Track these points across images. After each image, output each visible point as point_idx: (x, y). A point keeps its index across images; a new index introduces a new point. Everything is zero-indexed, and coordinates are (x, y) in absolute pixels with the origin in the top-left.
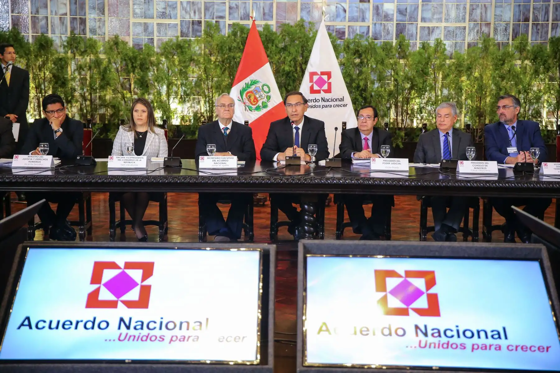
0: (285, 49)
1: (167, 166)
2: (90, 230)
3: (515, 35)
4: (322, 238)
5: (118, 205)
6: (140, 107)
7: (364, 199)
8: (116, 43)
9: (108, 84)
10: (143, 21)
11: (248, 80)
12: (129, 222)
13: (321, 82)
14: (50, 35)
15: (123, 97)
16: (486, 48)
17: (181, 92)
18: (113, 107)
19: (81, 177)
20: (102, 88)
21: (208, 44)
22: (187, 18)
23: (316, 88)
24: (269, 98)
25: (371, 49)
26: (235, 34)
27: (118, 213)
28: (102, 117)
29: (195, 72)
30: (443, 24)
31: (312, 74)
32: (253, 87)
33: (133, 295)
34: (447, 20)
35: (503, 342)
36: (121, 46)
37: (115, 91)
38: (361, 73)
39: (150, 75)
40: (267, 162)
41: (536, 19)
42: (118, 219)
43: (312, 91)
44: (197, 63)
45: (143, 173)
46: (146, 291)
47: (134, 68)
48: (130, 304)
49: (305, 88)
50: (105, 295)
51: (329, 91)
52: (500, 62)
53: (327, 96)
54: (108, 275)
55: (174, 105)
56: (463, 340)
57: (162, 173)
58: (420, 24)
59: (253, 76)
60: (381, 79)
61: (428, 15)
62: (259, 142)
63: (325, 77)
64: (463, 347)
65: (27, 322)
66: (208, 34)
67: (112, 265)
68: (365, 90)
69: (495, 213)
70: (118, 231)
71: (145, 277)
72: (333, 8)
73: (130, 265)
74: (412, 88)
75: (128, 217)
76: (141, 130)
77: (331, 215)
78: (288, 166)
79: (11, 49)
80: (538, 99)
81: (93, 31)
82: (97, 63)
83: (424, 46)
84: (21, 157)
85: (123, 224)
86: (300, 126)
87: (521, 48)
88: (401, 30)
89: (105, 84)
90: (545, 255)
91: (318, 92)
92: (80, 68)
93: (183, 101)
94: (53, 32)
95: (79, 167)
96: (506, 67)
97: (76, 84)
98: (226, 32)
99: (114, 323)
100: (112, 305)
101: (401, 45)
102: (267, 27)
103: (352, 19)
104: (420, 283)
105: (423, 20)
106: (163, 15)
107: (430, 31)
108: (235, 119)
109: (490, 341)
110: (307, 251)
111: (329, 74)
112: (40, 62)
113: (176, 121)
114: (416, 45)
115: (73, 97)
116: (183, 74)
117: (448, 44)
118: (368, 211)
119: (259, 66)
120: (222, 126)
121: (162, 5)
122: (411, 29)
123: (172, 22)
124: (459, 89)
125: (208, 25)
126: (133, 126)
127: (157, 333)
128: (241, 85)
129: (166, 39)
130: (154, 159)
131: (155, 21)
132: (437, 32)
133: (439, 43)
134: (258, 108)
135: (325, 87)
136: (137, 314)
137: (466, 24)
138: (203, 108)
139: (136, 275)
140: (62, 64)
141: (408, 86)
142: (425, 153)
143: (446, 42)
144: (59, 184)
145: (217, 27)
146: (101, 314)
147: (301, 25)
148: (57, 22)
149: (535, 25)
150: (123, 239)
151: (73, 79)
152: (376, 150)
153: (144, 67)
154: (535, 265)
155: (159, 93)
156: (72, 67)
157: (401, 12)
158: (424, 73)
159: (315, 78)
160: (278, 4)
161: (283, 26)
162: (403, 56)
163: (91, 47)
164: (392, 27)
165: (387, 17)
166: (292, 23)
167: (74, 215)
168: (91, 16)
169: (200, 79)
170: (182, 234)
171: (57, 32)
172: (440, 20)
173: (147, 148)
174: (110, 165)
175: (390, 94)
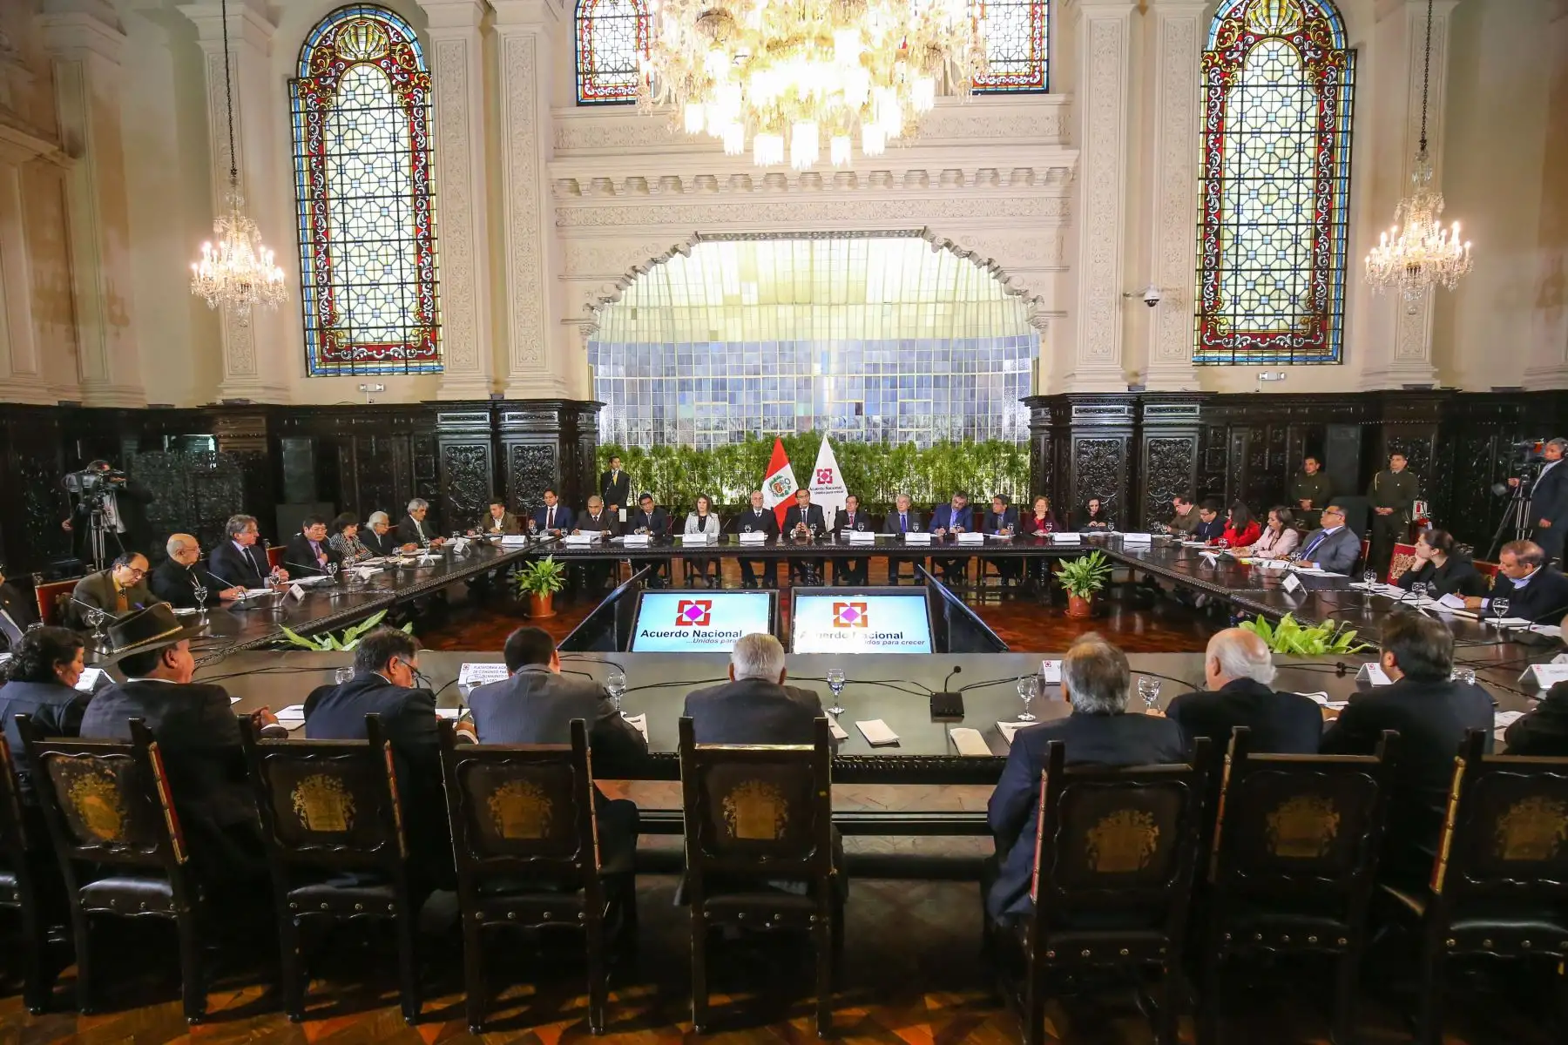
0: (802, 450)
1: (720, 540)
2: (671, 582)
3: (966, 436)
4: (823, 585)
5: (688, 564)
6: (702, 500)
7: (851, 559)
8: (685, 449)
9: (680, 477)
10: (704, 432)
11: (775, 476)
12: (697, 576)
13: (825, 476)
14: (640, 445)
15: (690, 486)
16: (944, 448)
17: (730, 480)
18: (684, 494)
19: (666, 549)
20: (676, 480)
21: (749, 448)
22: (734, 429)
23: (822, 480)
24: (789, 487)
25: (862, 450)
26: (767, 441)
27: (689, 569)
28: (676, 500)
29: (739, 469)
30: (915, 430)
31: (819, 471)
32: (778, 481)
33: (701, 618)
34: (917, 427)
35: (900, 640)
36: (688, 452)
37: (686, 483)
38: (856, 466)
39: (709, 471)
40: (786, 536)
41: (979, 425)
42: (689, 573)
43: (819, 482)
44: (741, 461)
45: (705, 545)
46: (707, 616)
47: (697, 466)
48: (699, 623)
49: (813, 483)
50: (686, 618)
51: (830, 482)
52: (954, 457)
53: (829, 485)
54: (687, 608)
55: (725, 490)
56: (879, 639)
57: (717, 545)
58: (899, 430)
59: (778, 474)
60: (871, 469)
61: (904, 423)
62: (781, 520)
63: (828, 473)
64: (878, 643)
65: (645, 633)
66: (748, 441)
67: (689, 603)
68: (859, 478)
69: (936, 566)
70: (690, 582)
71: (707, 609)
72: (837, 419)
73: (698, 602)
74: (892, 476)
75: (696, 571)
76: (703, 515)
77: (828, 567)
78: (798, 538)
79: (617, 460)
80: (981, 482)
81: (669, 440)
82: (672, 463)
83: (901, 447)
84: (629, 536)
85: (693, 576)
86: (806, 510)
87: (969, 446)
88: (885, 434)
89: (678, 477)
90: (927, 593)
91: (823, 483)
92: (661, 468)
93: (731, 488)
94: (642, 443)
95: (665, 541)
96: (958, 460)
97: (658, 479)
98: (761, 438)
99: (691, 634)
100: (690, 624)
101: (884, 445)
102: (790, 434)
103: (850, 427)
104: (858, 610)
105: (901, 427)
106: (717, 428)
107: (906, 434)
108: (765, 506)
109: (893, 639)
110: (797, 593)
111: (830, 471)
112: (633, 465)
113: (727, 502)
114: (894, 444)
115: (656, 487)
116: (732, 469)
117: (918, 444)
118: (852, 565)
119: (783, 465)
120: (756, 512)
121: (717, 421)
122: (892, 433)
123: (724, 432)
124: (927, 477)
125: (749, 434)
126: (698, 513)
127: (714, 638)
128: (770, 479)
129: (719, 445)
130: (712, 535)
131: (712, 432)
132: (911, 435)
133: (911, 443)
134: (782, 495)
135: (828, 479)
136: (703, 629)
137: (931, 429)
138: (745, 492)
139: (702, 607)
140: (648, 464)
141: (890, 474)
142: (890, 527)
143: (916, 442)
144: (654, 553)
145: (755, 436)
146: (684, 629)
147: (813, 433)
148: (645, 435)
149: (979, 430)
150: (693, 587)
151: (656, 475)
152: (855, 528)
153: (704, 466)
154: (922, 599)
155: (716, 484)
156: (655, 467)
157: (885, 421)
158: (901, 466)
159: (821, 473)
160: (798, 418)
161: (801, 434)
162: (887, 452)
163: (669, 452)
164: (879, 431)
165: (875, 425)
166: (808, 432)
167: (661, 571)
168: (667, 430)
169: (743, 473)
170: (733, 582)
171: (645, 442)
172: (913, 427)
173: (707, 527)
174: (684, 540)
175: (878, 480)
